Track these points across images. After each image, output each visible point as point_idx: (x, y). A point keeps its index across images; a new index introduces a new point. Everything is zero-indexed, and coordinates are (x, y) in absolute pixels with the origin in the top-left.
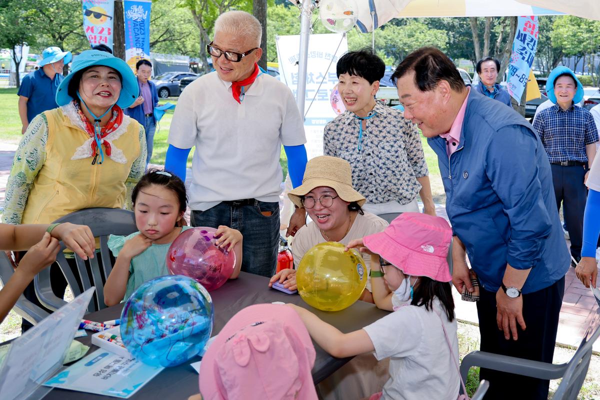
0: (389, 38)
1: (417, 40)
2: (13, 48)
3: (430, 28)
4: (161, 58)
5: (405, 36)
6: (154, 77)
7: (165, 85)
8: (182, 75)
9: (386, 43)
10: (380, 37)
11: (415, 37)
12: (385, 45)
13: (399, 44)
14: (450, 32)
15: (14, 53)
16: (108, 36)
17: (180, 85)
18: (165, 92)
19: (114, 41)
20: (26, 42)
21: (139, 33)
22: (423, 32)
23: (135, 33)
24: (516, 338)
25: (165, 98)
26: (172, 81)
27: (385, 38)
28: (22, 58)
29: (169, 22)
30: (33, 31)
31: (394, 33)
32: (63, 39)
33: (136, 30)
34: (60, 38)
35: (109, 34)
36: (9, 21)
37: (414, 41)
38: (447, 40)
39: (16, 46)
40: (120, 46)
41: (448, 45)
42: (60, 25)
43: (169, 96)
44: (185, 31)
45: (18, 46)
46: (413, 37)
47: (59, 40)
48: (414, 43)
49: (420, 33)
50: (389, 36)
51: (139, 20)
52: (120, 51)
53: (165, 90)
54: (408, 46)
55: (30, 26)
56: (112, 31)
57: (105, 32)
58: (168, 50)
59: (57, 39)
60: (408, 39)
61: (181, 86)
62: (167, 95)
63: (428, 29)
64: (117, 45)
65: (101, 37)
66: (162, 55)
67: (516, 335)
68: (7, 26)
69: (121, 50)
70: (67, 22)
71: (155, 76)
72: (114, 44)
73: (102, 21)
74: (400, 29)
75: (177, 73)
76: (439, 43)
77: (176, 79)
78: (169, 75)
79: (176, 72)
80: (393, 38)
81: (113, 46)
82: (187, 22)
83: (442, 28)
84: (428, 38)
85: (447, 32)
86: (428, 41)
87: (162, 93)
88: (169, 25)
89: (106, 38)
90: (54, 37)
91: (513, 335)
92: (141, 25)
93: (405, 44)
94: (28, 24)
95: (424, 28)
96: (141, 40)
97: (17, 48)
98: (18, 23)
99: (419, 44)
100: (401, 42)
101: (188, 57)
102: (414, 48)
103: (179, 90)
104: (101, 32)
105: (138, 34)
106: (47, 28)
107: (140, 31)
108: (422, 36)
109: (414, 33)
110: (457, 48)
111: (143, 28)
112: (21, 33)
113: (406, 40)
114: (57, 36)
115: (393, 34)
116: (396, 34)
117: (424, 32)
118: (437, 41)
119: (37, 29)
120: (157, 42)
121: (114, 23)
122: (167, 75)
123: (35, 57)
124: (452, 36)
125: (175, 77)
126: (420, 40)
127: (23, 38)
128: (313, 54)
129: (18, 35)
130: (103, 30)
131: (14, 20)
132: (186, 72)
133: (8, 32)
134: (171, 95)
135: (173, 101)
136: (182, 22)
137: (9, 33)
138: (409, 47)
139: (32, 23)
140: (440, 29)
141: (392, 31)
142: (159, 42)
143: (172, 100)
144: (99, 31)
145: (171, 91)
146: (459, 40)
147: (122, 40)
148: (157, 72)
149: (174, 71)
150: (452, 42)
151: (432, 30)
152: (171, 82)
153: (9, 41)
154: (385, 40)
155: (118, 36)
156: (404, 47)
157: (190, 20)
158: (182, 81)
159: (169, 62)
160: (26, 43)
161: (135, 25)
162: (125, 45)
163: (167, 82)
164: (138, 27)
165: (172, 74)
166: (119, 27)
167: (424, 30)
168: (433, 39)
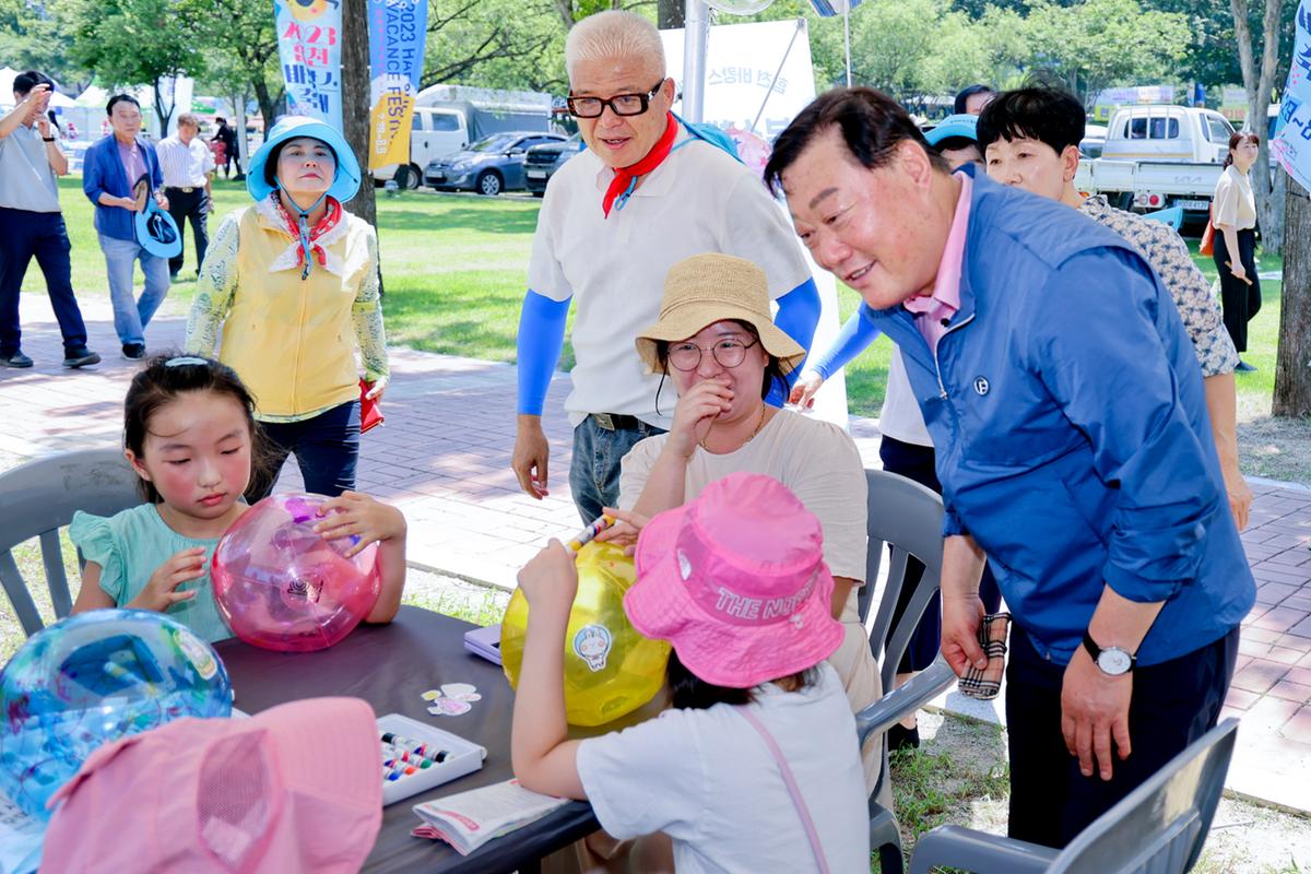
0: (1040, 36)
1: (1111, 41)
2: (156, 85)
3: (1146, 10)
4: (484, 100)
5: (1081, 29)
6: (467, 144)
7: (491, 164)
8: (531, 138)
9: (1033, 51)
10: (1019, 34)
11: (1106, 32)
12: (1029, 54)
13: (1066, 52)
14: (1198, 17)
15: (158, 96)
16: (329, 48)
17: (525, 162)
18: (491, 182)
19: (345, 58)
20: (183, 67)
21: (397, 37)
22: (1127, 20)
23: (390, 38)
24: (1107, 775)
25: (492, 196)
26: (509, 155)
27: (1031, 38)
28: (174, 105)
29: (498, 10)
30: (196, 42)
31: (1053, 23)
32: (264, 60)
33: (393, 30)
34: (258, 56)
35: (332, 41)
36: (142, 21)
37: (1103, 43)
38: (1189, 39)
39: (161, 79)
40: (357, 70)
41: (1191, 51)
42: (258, 27)
43: (502, 189)
44: (539, 34)
45: (167, 78)
46: (1101, 32)
47: (255, 61)
48: (1105, 47)
49: (1120, 22)
50: (1039, 31)
51: (400, 7)
52: (359, 83)
53: (493, 177)
54: (1090, 57)
55: (190, 32)
56: (338, 37)
57: (324, 38)
58: (500, 82)
59: (250, 60)
60: (1087, 39)
61: (527, 167)
62: (498, 186)
63: (1140, 11)
64: (351, 68)
65: (314, 50)
66: (486, 93)
67: (1110, 768)
68: (139, 30)
69: (361, 80)
70: (269, 20)
71: (470, 142)
72: (342, 67)
73: (314, 11)
74: (1068, 15)
75: (519, 135)
76: (1169, 47)
77: (519, 149)
78: (503, 140)
79: (519, 133)
80: (1052, 38)
81: (342, 70)
82: (543, 10)
83: (1176, 7)
84: (1141, 34)
85: (1187, 17)
86: (1141, 43)
87: (484, 182)
88: (499, 18)
89: (325, 52)
90: (243, 53)
91: (1101, 767)
92: (405, 18)
93: (1081, 51)
94: (186, 26)
95: (1128, 10)
96: (400, 54)
97: (165, 81)
98: (165, 25)
99: (1116, 49)
100: (1071, 47)
101: (550, 96)
102: (1103, 59)
103: (523, 175)
104: (313, 39)
105: (396, 41)
106: (227, 34)
107: (400, 33)
108: (1124, 30)
109: (1104, 23)
110: (1216, 57)
111: (408, 25)
112: (170, 48)
113: (1083, 40)
114: (250, 51)
115: (1050, 28)
116: (1059, 25)
117: (1129, 18)
118: (1164, 42)
119: (204, 38)
120: (473, 60)
121: (344, 17)
122: (499, 139)
123: (214, 104)
124: (1202, 27)
125: (516, 145)
126: (1119, 41)
127: (176, 59)
128: (728, 75)
129: (165, 51)
130: (318, 33)
131: (156, 17)
132: (542, 131)
133: (142, 45)
134: (507, 187)
135: (509, 202)
136: (530, 12)
137: (145, 49)
138: (1092, 58)
139: (196, 24)
140: (1171, 10)
141: (1048, 19)
142: (478, 60)
143: (507, 199)
144: (308, 37)
145: (506, 177)
146: (1222, 39)
147: (361, 57)
148: (475, 134)
149: (515, 129)
150: (1201, 42)
151: (1151, 13)
152: (505, 157)
153: (145, 66)
154: (1029, 43)
155: (352, 48)
156: (1078, 60)
157: (549, 6)
158: (530, 154)
159: (502, 109)
160: (184, 71)
161: (392, 18)
162: (369, 67)
163: (496, 157)
164: (398, 23)
165: (508, 137)
166: (354, 25)
167: (1128, 14)
168: (1152, 37)
